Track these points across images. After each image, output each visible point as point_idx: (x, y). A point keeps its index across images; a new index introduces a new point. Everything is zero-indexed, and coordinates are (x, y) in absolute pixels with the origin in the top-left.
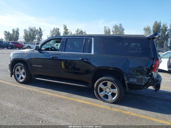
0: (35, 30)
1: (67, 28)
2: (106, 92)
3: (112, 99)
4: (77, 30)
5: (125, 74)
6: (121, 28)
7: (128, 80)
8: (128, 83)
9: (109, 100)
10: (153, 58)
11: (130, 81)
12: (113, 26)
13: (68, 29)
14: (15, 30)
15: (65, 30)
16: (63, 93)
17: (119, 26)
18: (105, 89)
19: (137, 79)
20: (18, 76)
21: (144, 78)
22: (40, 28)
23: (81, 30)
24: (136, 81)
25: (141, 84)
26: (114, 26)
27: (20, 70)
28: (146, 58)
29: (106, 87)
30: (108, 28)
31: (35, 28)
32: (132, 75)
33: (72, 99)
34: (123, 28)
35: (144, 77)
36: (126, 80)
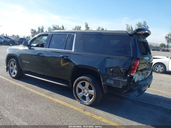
0: (58, 28)
1: (88, 26)
2: (84, 92)
3: (89, 101)
4: (98, 28)
5: (101, 75)
6: (145, 26)
7: (105, 81)
8: (105, 85)
9: (86, 102)
10: (132, 57)
11: (107, 82)
12: (136, 24)
13: (89, 28)
14: (40, 28)
15: (87, 28)
16: (46, 90)
17: (142, 23)
18: (84, 90)
19: (114, 80)
20: (12, 71)
21: (120, 80)
22: (63, 26)
23: (102, 28)
24: (113, 83)
25: (118, 87)
26: (138, 23)
27: (13, 65)
28: (125, 57)
29: (84, 88)
30: (131, 26)
31: (58, 26)
32: (108, 76)
33: (50, 98)
34: (147, 26)
35: (120, 78)
36: (102, 80)
